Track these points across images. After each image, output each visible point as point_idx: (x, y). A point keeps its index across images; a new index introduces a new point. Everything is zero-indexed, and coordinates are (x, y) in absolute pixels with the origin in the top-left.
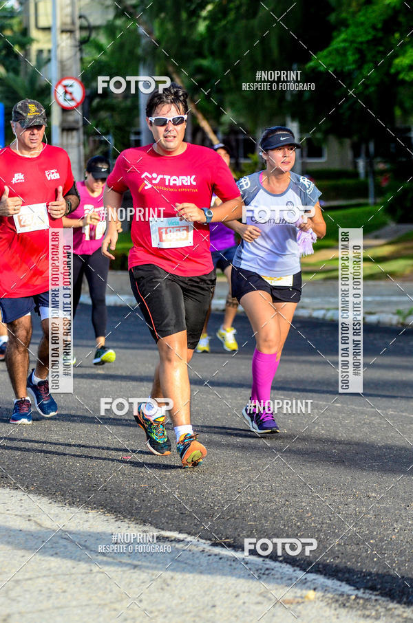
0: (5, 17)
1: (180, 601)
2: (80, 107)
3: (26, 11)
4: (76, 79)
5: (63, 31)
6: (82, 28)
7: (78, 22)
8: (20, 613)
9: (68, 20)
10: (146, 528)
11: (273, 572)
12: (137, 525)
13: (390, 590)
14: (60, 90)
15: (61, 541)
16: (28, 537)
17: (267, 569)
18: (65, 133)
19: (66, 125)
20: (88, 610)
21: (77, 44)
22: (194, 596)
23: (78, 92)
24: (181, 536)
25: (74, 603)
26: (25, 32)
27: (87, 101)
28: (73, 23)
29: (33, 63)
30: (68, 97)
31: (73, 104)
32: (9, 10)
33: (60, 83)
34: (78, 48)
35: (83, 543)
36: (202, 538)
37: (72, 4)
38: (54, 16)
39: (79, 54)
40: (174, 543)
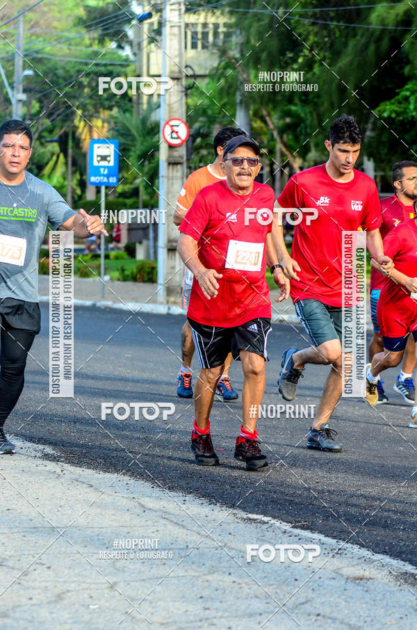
0: (122, 65)
1: (264, 575)
2: (185, 144)
3: (140, 60)
4: (182, 121)
5: (171, 79)
6: (187, 76)
7: (185, 72)
8: (125, 581)
9: (176, 69)
10: (235, 511)
11: (345, 552)
12: (227, 509)
14: (168, 130)
15: (161, 520)
16: (133, 516)
17: (340, 549)
18: (171, 167)
19: (172, 160)
20: (184, 581)
21: (184, 90)
22: (276, 572)
23: (183, 131)
24: (266, 519)
27: (191, 139)
28: (180, 72)
29: (145, 107)
30: (174, 135)
31: (177, 142)
32: (124, 58)
33: (167, 123)
34: (184, 94)
35: (180, 522)
36: (283, 521)
37: (180, 55)
38: (164, 65)
39: (184, 98)
40: (259, 525)
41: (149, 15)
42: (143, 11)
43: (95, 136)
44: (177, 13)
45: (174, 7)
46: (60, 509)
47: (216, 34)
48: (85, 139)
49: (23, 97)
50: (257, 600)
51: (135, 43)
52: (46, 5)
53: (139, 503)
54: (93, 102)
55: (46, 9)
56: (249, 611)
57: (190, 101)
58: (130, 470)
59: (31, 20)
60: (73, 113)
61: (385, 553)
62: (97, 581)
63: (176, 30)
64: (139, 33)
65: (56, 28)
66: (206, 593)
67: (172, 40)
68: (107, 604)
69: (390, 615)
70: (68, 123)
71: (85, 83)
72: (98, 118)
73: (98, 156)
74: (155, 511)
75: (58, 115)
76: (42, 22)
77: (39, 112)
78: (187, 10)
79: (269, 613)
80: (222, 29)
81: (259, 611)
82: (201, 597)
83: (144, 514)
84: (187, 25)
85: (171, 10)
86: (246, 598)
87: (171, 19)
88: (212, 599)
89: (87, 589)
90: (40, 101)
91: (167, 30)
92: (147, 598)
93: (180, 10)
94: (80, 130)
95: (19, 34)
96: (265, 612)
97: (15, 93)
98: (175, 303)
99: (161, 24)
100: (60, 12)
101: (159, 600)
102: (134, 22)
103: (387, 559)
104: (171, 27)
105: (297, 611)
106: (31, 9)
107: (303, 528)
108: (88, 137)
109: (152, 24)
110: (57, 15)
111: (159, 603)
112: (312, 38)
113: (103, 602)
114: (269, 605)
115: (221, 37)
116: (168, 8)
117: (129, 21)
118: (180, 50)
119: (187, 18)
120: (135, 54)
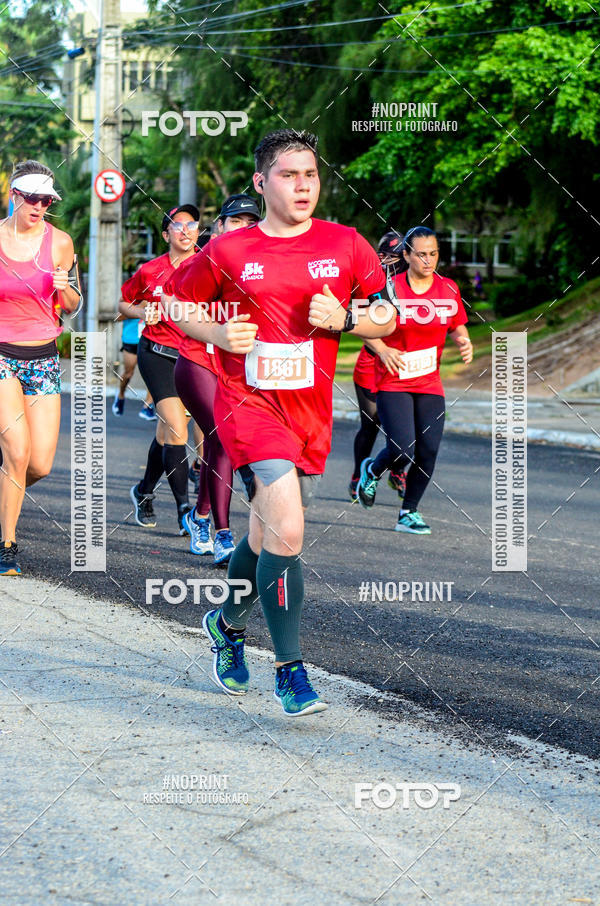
2: (120, 200)
3: (70, 103)
4: (116, 172)
5: (105, 124)
6: (124, 122)
7: (122, 117)
8: (42, 703)
9: (111, 113)
10: (171, 624)
12: (163, 621)
13: (414, 693)
14: (100, 183)
15: (86, 634)
16: (53, 628)
18: (104, 226)
19: (105, 218)
20: (110, 703)
21: (120, 137)
23: (118, 185)
25: (97, 696)
26: (67, 124)
27: (127, 194)
28: (116, 117)
29: (75, 156)
30: (108, 189)
31: (111, 197)
33: (100, 175)
34: (120, 142)
35: (107, 636)
37: (116, 97)
38: (98, 108)
39: (120, 147)
40: (199, 640)
41: (82, 51)
42: (75, 46)
44: (114, 49)
45: (110, 42)
47: (159, 74)
50: (195, 726)
51: (65, 83)
53: (60, 613)
54: (15, 150)
56: (185, 739)
57: (127, 151)
61: (343, 673)
63: (112, 69)
64: (69, 71)
66: (136, 718)
67: (107, 81)
68: (22, 729)
69: (347, 744)
71: (8, 129)
74: (79, 622)
78: (126, 46)
79: (208, 740)
81: (198, 739)
82: (131, 723)
83: (66, 626)
84: (125, 63)
85: (107, 45)
86: (183, 724)
87: (107, 56)
88: (143, 724)
91: (101, 69)
92: (68, 722)
93: (117, 45)
96: (204, 740)
99: (95, 62)
101: (82, 725)
102: (65, 58)
103: (345, 680)
104: (107, 64)
105: (240, 739)
109: (85, 62)
111: (81, 729)
113: (16, 727)
114: (208, 732)
115: (165, 79)
116: (104, 42)
117: (58, 57)
118: (116, 91)
119: (125, 55)
120: (64, 95)
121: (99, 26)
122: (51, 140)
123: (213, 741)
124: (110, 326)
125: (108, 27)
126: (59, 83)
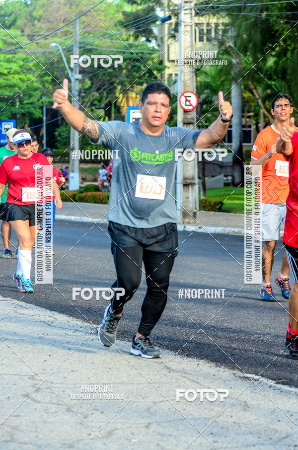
0: (149, 54)
1: (256, 417)
2: (195, 109)
3: (163, 50)
4: (193, 93)
8: (157, 422)
10: (234, 372)
12: (229, 370)
14: (183, 99)
15: (182, 378)
16: (161, 375)
19: (186, 121)
20: (199, 422)
21: (194, 71)
23: (194, 100)
24: (257, 377)
26: (161, 62)
27: (199, 106)
29: (166, 82)
30: (188, 103)
31: (191, 108)
32: (151, 49)
33: (183, 95)
34: (194, 74)
35: (195, 380)
36: (270, 379)
37: (192, 46)
38: (180, 54)
39: (195, 76)
40: (252, 381)
41: (169, 18)
42: (165, 15)
43: (131, 104)
44: (189, 16)
45: (186, 12)
46: (109, 370)
47: (217, 31)
48: (123, 107)
49: (79, 77)
50: (251, 435)
51: (159, 38)
52: (95, 11)
53: (166, 366)
54: (129, 80)
55: (95, 14)
56: (246, 443)
57: (199, 79)
58: (158, 343)
59: (84, 22)
60: (115, 88)
62: (137, 422)
63: (188, 28)
64: (161, 31)
65: (101, 27)
66: (215, 430)
67: (186, 35)
68: (144, 438)
70: (111, 95)
71: (124, 67)
72: (132, 91)
73: (133, 118)
74: (177, 372)
75: (105, 89)
76: (92, 23)
77: (91, 87)
78: (197, 14)
79: (260, 444)
80: (221, 27)
81: (254, 443)
82: (211, 434)
83: (169, 374)
84: (197, 24)
85: (185, 14)
86: (244, 434)
87: (185, 20)
88: (219, 435)
89: (130, 427)
90: (91, 79)
91: (182, 28)
92: (172, 434)
93: (191, 14)
94: (120, 100)
95: (76, 32)
96: (257, 444)
97: (73, 74)
98: (189, 223)
99: (177, 24)
100: (105, 16)
101: (181, 435)
102: (158, 23)
104: (185, 26)
105: (280, 443)
106: (85, 14)
107: (283, 384)
108: (126, 105)
109: (171, 24)
110: (104, 18)
111: (181, 438)
112: (286, 33)
113: (141, 437)
114: (260, 439)
115: (221, 33)
116: (183, 12)
117: (154, 22)
118: (191, 42)
119: (196, 20)
120: (159, 45)
121: (180, 2)
122: (150, 72)
123: (263, 444)
124: (190, 188)
125: (185, 2)
126: (156, 38)
